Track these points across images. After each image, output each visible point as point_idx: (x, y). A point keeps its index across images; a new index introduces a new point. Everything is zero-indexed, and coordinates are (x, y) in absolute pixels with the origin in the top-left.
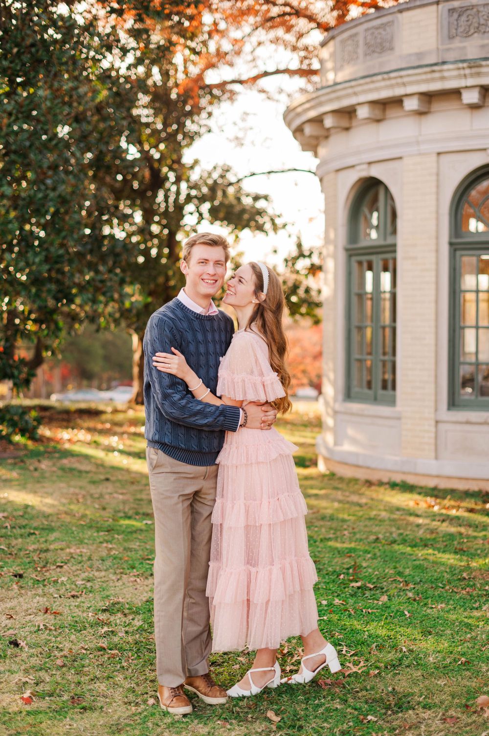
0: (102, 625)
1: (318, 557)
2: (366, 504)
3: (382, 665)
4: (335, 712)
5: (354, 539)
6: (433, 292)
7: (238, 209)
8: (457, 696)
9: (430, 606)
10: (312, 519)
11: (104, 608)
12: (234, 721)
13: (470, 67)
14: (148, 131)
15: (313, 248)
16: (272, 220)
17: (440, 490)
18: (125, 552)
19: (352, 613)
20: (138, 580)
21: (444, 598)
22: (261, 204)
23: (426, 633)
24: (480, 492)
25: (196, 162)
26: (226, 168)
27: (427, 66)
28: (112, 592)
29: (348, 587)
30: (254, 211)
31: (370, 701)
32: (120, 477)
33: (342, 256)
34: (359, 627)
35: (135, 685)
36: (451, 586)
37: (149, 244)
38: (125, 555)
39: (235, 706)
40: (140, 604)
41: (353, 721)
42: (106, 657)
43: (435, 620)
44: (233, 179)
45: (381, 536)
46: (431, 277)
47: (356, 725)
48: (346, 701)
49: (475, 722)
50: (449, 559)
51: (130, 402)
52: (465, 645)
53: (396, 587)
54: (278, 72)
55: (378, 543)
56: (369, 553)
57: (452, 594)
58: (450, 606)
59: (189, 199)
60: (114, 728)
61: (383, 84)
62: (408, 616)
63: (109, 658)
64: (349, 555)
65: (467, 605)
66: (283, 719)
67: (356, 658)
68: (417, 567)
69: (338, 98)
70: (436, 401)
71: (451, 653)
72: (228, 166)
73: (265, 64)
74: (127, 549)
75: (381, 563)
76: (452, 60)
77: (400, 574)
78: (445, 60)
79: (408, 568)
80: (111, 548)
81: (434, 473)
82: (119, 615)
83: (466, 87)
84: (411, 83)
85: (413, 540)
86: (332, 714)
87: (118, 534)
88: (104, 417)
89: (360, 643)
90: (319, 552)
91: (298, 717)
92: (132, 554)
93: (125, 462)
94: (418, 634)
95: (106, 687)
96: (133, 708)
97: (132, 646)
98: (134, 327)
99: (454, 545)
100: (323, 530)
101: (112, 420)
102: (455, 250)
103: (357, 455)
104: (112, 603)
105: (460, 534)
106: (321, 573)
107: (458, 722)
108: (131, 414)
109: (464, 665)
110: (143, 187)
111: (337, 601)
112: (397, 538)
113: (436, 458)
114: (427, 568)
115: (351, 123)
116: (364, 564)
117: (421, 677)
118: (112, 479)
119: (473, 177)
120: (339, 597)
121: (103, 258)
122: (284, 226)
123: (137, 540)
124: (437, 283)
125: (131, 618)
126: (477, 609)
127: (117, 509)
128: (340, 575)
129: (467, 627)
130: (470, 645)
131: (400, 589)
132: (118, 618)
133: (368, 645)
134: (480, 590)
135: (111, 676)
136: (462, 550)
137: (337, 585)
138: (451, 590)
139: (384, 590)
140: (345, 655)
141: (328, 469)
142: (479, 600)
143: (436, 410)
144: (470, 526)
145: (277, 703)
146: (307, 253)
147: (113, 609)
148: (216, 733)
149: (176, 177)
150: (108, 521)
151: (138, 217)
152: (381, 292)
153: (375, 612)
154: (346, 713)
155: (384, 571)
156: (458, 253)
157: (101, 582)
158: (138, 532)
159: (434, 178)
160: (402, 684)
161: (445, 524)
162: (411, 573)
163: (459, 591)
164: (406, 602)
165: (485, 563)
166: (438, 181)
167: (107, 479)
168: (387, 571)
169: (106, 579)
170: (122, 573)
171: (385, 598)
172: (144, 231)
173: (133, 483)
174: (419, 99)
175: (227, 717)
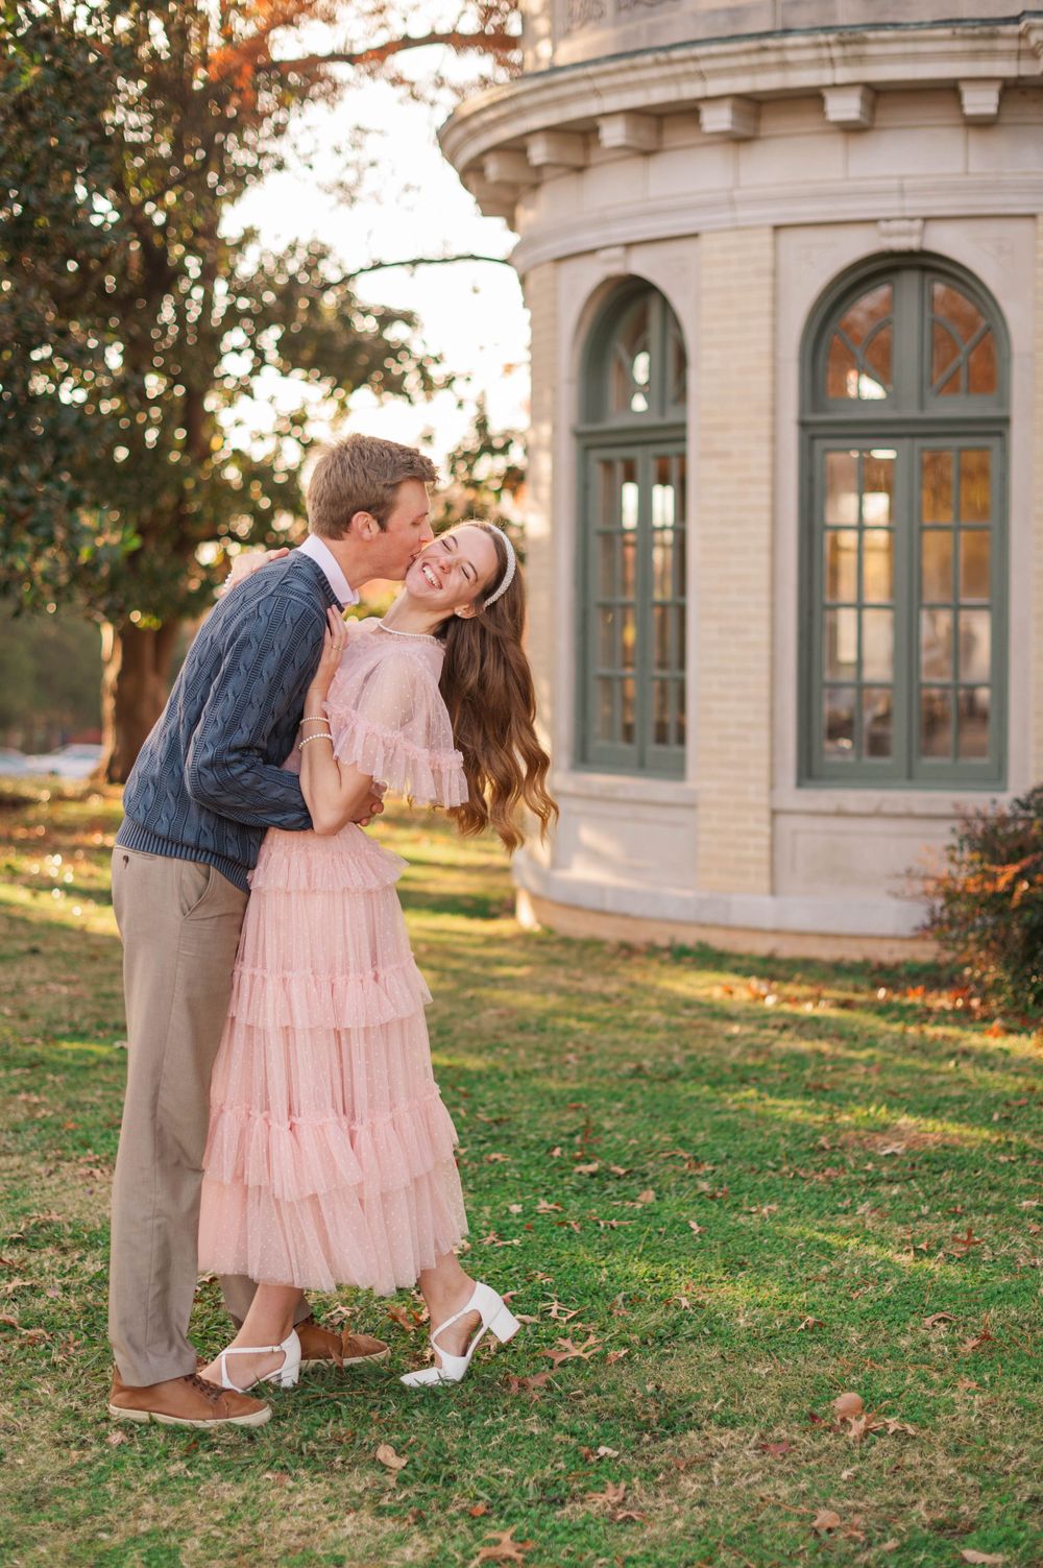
0: (10, 1274)
1: (507, 1112)
2: (618, 995)
3: (636, 1337)
4: (528, 1442)
5: (588, 1070)
6: (765, 529)
7: (343, 341)
8: (793, 1396)
9: (745, 1209)
10: (498, 1029)
11: (15, 1236)
12: (302, 1472)
13: (843, 43)
14: (139, 162)
15: (512, 432)
16: (421, 367)
17: (780, 963)
18: (69, 1111)
19: (576, 1228)
20: (97, 1172)
21: (778, 1191)
22: (397, 333)
23: (734, 1266)
24: (866, 963)
25: (250, 235)
26: (316, 250)
27: (750, 36)
28: (36, 1200)
29: (570, 1175)
30: (379, 346)
31: (606, 1416)
32: (64, 946)
33: (567, 448)
34: (589, 1260)
35: (80, 1403)
36: (793, 1166)
37: (141, 418)
38: (69, 1119)
39: (306, 1438)
40: (99, 1226)
41: (566, 1459)
42: (17, 1342)
43: (754, 1238)
44: (334, 276)
45: (647, 1063)
46: (760, 496)
47: (573, 1467)
48: (554, 1418)
49: (828, 1448)
50: (791, 1108)
51: (94, 776)
52: (817, 1288)
53: (674, 1171)
54: (433, 38)
55: (641, 1077)
56: (619, 1100)
57: (794, 1183)
58: (787, 1209)
59: (233, 317)
60: (29, 1499)
61: (655, 72)
62: (696, 1232)
63: (22, 1347)
64: (574, 1104)
65: (825, 1205)
66: (412, 1461)
67: (579, 1325)
68: (722, 1126)
69: (559, 102)
70: (772, 767)
71: (785, 1306)
72: (323, 246)
73: (405, 19)
74: (72, 1106)
75: (645, 1121)
76: (805, 26)
77: (683, 1142)
78: (790, 26)
79: (704, 1129)
80: (36, 1104)
81: (769, 924)
82: (50, 1251)
83: (835, 86)
84: (718, 73)
85: (716, 1069)
86: (520, 1447)
87: (55, 1072)
88: (31, 814)
89: (589, 1292)
90: (509, 1100)
91: (446, 1456)
92: (87, 1117)
93: (78, 912)
94: (717, 1268)
95: (12, 1410)
96: (74, 1453)
97: (76, 1318)
98: (102, 605)
99: (804, 1077)
100: (522, 1053)
101: (50, 818)
102: (813, 438)
103: (600, 889)
104: (35, 1225)
105: (820, 1054)
106: (513, 1145)
107: (793, 1451)
108: (96, 805)
109: (812, 1332)
110: (126, 289)
111: (543, 1205)
112: (682, 1067)
113: (773, 892)
114: (743, 1129)
115: (587, 156)
116: (607, 1124)
117: (719, 1361)
118: (45, 949)
119: (852, 279)
120: (549, 1197)
121: (30, 448)
122: (449, 382)
123: (98, 1084)
124: (774, 510)
125: (77, 1256)
126: (845, 1212)
127: (55, 1016)
128: (554, 1147)
129: (823, 1252)
130: (826, 1289)
131: (684, 1176)
132: (48, 1257)
133: (607, 1297)
134: (854, 1172)
135: (26, 1384)
136: (820, 1087)
137: (544, 1172)
138: (792, 1175)
139: (647, 1179)
140: (556, 1320)
141: (539, 921)
142: (851, 1194)
143: (772, 786)
144: (840, 1037)
145: (400, 1428)
146: (498, 443)
147: (37, 1239)
148: (262, 1500)
149: (201, 268)
150: (32, 1043)
151: (114, 358)
152: (655, 529)
153: (625, 1226)
154: (553, 1443)
155: (650, 1138)
156: (820, 444)
157: (10, 1179)
158: (101, 1067)
159: (767, 280)
160: (678, 1377)
161: (787, 1035)
162: (709, 1140)
163: (808, 1175)
164: (694, 1203)
165: (868, 1115)
166: (775, 287)
167: (34, 951)
168: (656, 1137)
169: (21, 1173)
170: (59, 1158)
171: (649, 1196)
172: (128, 386)
173: (93, 958)
174: (734, 109)
175: (288, 1464)
